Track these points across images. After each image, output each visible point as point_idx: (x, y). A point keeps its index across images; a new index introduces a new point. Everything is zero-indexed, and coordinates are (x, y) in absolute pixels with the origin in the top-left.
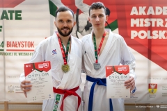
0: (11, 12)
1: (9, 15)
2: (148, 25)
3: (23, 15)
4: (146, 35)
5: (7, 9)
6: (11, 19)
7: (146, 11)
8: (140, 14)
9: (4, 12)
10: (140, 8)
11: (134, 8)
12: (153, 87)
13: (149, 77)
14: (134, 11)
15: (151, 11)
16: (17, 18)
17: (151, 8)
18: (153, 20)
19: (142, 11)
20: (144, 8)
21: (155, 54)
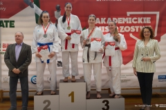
0: (7, 22)
1: (5, 24)
3: (15, 24)
5: (4, 20)
6: (7, 27)
7: (106, 21)
9: (1, 22)
11: (98, 19)
15: (109, 21)
16: (11, 27)
17: (109, 19)
19: (103, 20)
20: (105, 19)
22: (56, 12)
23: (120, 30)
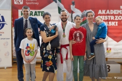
1: (38, 13)
2: (106, 19)
5: (37, 11)
6: (39, 15)
7: (106, 12)
8: (103, 13)
9: (36, 12)
10: (103, 10)
11: (100, 11)
12: (109, 49)
14: (100, 12)
15: (108, 12)
16: (42, 15)
18: (109, 17)
19: (104, 12)
21: (110, 33)
22: (72, 6)
23: (115, 18)
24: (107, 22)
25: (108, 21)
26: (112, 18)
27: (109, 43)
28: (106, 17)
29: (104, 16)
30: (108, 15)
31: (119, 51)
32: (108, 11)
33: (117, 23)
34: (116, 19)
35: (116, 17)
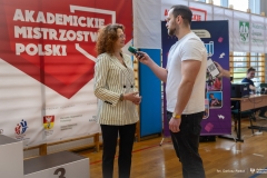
2: (38, 37)
4: (37, 49)
8: (27, 20)
12: (49, 120)
13: (44, 108)
21: (49, 75)
23: (59, 35)
24: (40, 46)
25: (42, 42)
26: (53, 34)
27: (48, 103)
28: (36, 30)
29: (30, 29)
30: (41, 25)
31: (74, 121)
32: (41, 14)
33: (64, 47)
34: (62, 39)
35: (62, 32)
